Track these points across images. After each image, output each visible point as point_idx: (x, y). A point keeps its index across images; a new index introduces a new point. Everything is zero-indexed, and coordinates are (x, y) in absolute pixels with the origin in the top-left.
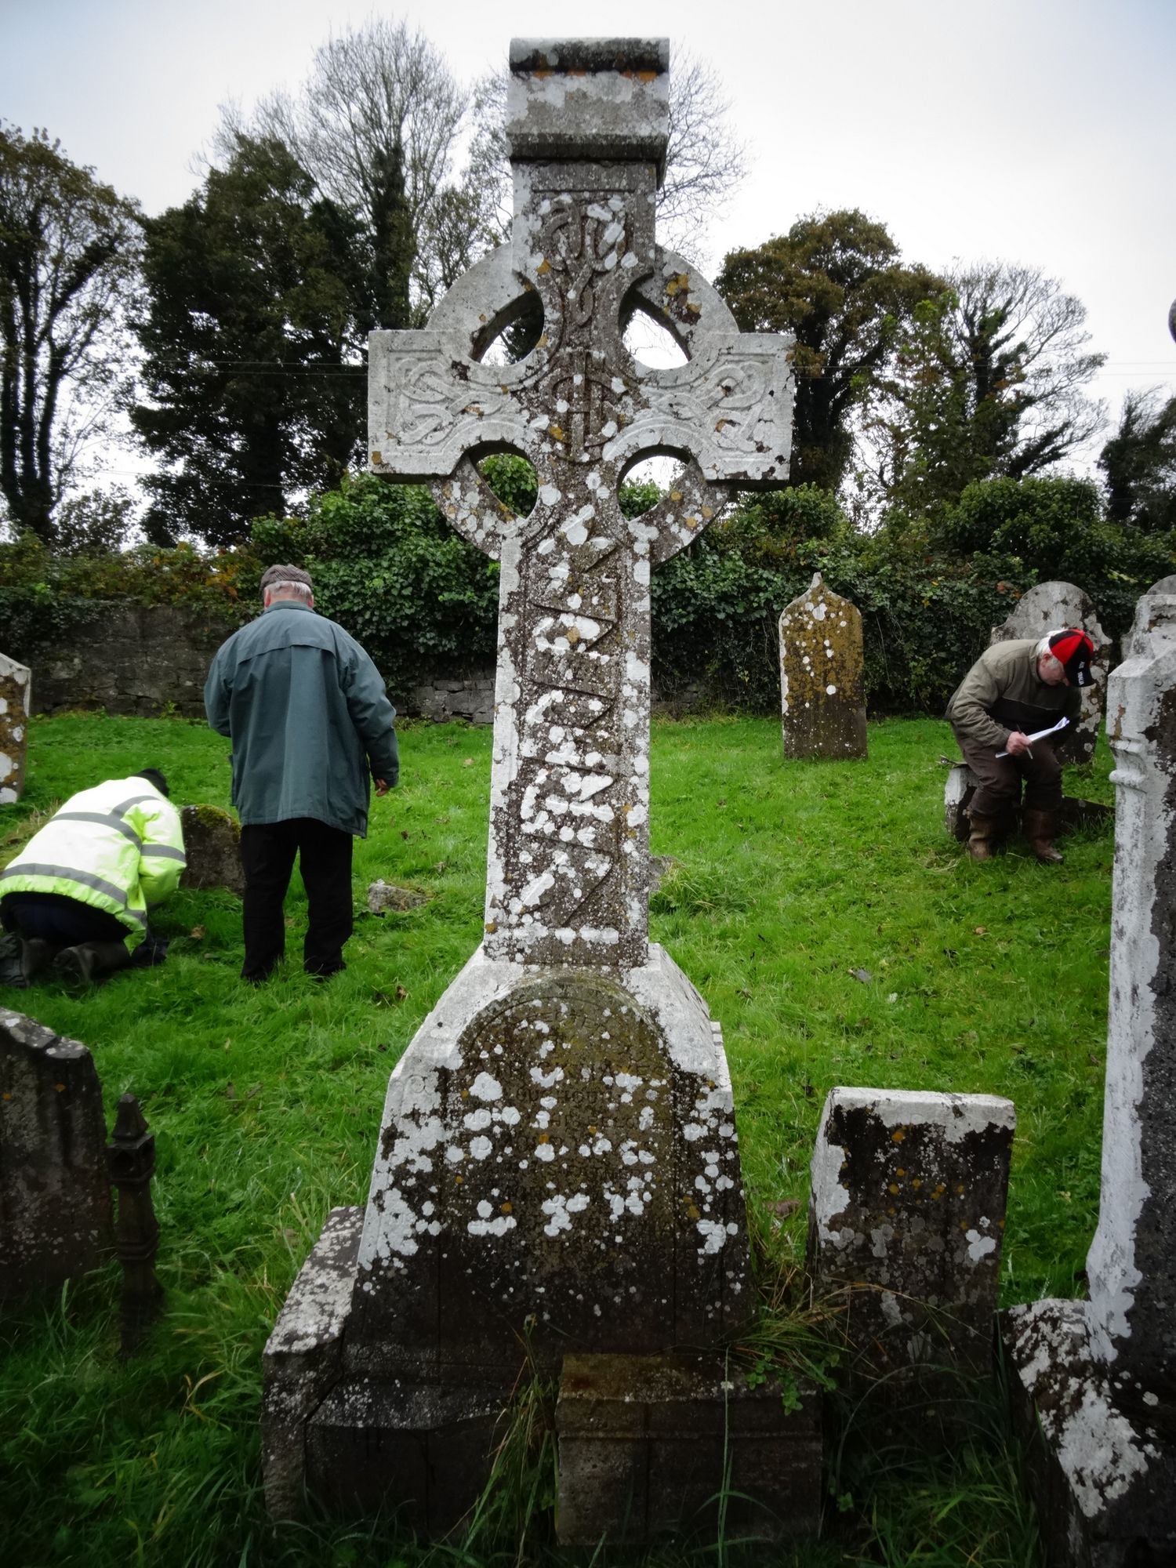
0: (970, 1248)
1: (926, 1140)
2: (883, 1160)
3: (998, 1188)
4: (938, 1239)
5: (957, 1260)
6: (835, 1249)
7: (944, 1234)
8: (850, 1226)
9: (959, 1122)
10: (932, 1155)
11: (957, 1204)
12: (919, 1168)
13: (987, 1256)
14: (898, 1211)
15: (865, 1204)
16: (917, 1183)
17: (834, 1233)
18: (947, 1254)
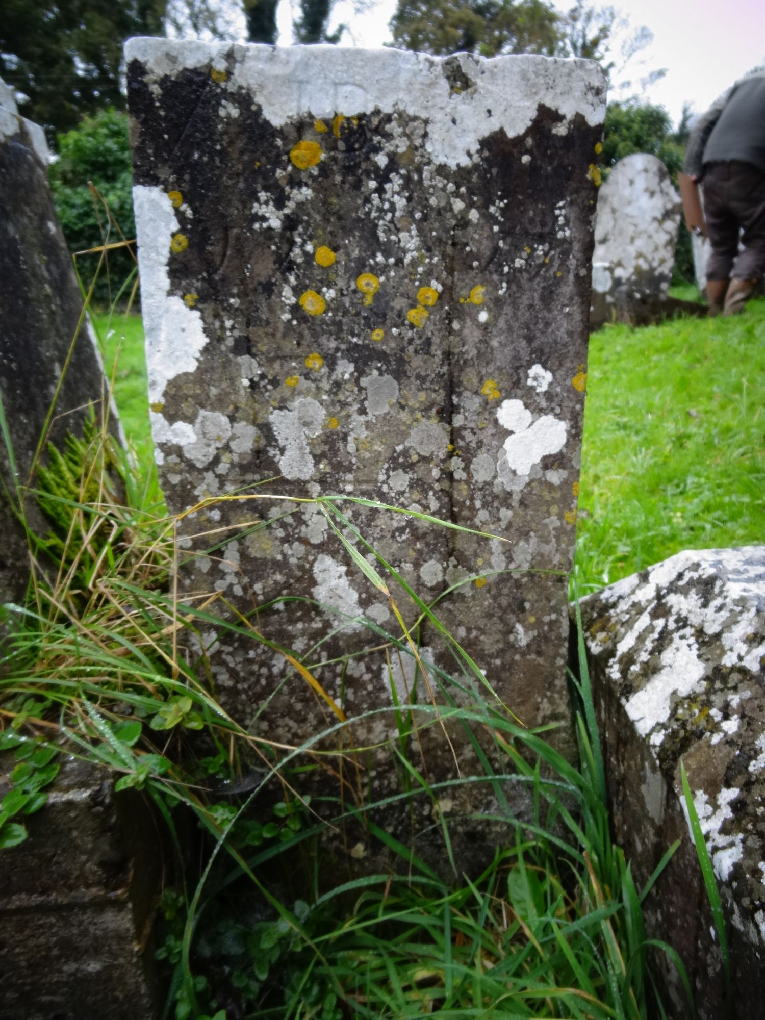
0: (509, 443)
1: (381, 160)
2: (275, 223)
3: (568, 289)
4: (434, 427)
5: (481, 477)
6: (191, 466)
7: (447, 412)
8: (219, 404)
9: (461, 105)
10: (400, 202)
11: (472, 335)
12: (372, 243)
13: (549, 462)
14: (331, 362)
15: (244, 346)
16: (368, 284)
17: (180, 425)
18: (456, 463)
